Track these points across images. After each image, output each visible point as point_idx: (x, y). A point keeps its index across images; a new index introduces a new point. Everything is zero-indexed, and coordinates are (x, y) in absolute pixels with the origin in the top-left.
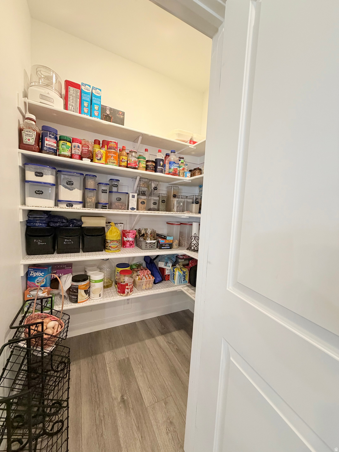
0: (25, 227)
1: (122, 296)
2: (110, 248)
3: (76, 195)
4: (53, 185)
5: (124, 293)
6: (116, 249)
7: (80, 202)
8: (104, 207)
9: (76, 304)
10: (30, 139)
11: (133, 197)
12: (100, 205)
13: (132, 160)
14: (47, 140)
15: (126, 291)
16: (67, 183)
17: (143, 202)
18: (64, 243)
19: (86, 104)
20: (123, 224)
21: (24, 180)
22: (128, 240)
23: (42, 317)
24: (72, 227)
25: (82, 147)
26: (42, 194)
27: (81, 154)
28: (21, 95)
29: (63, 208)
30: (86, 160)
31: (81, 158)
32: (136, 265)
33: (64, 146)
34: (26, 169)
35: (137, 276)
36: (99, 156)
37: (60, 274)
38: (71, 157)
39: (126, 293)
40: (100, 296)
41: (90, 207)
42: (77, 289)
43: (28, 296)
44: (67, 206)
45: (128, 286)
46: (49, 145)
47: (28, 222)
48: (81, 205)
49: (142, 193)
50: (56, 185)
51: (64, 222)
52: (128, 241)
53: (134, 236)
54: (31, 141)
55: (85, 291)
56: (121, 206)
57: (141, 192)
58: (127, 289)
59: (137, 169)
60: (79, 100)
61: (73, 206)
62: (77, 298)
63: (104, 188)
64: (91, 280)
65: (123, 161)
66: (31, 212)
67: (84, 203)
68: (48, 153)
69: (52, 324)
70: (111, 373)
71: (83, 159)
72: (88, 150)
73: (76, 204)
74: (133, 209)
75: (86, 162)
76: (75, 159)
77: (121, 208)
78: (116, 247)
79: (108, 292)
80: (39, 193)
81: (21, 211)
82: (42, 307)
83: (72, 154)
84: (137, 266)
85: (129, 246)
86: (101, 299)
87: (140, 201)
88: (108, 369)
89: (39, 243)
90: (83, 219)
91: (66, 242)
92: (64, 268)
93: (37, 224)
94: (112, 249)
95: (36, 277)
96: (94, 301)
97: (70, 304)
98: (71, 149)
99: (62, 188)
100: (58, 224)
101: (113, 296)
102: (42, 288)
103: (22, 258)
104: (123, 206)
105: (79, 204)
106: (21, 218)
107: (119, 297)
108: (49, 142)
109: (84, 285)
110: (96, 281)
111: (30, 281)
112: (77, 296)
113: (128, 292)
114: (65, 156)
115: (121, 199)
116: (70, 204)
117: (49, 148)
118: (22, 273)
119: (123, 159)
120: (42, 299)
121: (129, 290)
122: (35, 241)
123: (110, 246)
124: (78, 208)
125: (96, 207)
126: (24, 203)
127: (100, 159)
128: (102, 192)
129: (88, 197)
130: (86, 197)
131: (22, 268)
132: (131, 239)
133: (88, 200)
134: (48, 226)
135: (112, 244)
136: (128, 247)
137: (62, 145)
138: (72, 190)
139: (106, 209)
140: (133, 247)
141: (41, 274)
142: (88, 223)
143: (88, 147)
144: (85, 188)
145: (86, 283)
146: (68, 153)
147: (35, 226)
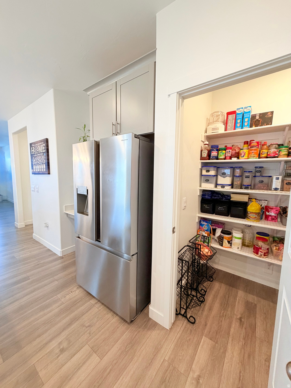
0: (201, 198)
1: (256, 255)
2: (250, 218)
3: (227, 180)
4: (214, 176)
5: (257, 253)
6: (255, 219)
7: (229, 185)
8: (247, 188)
9: (222, 247)
10: (205, 154)
11: (278, 179)
12: (243, 187)
13: (272, 152)
14: (212, 153)
15: (259, 253)
16: (222, 174)
17: (288, 183)
18: (219, 209)
19: (239, 121)
20: (267, 202)
21: (201, 175)
22: (270, 214)
23: (203, 246)
24: (224, 200)
25: (232, 151)
26: (208, 181)
27: (231, 155)
28: (204, 132)
29: (219, 189)
30: (234, 159)
31: (231, 158)
32: (278, 238)
33: (221, 154)
34: (203, 169)
35: (275, 247)
36: (243, 154)
37: (216, 227)
38: (225, 159)
39: (259, 254)
40: (238, 248)
41: (237, 188)
42: (223, 238)
43: (199, 233)
44: (221, 187)
45: (261, 250)
46: (214, 155)
47: (203, 195)
48: (230, 187)
49: (288, 175)
50: (216, 176)
51: (220, 197)
52: (271, 216)
53: (277, 212)
54: (205, 155)
55: (228, 241)
56: (263, 187)
57: (286, 174)
58: (260, 251)
59: (278, 158)
60: (234, 121)
61: (224, 187)
62: (223, 244)
63: (247, 174)
64: (233, 236)
65: (263, 153)
66: (204, 191)
67: (232, 186)
68: (213, 160)
69: (207, 250)
70: (239, 302)
71: (232, 158)
72: (235, 152)
73: (226, 186)
74: (276, 189)
75: (234, 160)
76: (227, 159)
77: (263, 188)
78: (254, 218)
79: (246, 249)
80: (207, 181)
81: (199, 190)
82: (204, 240)
83: (225, 157)
84: (280, 239)
85: (271, 220)
86: (239, 251)
87: (285, 182)
88: (237, 299)
89: (206, 207)
90: (232, 195)
91: (220, 208)
92: (218, 224)
93: (206, 197)
94: (251, 219)
95: (204, 225)
96: (234, 250)
97: (218, 246)
98: (225, 154)
99: (219, 177)
100: (216, 198)
101: (248, 253)
102: (206, 231)
103: (198, 213)
104: (265, 187)
105: (228, 186)
106: (198, 193)
107: (253, 255)
108: (214, 154)
109: (227, 237)
110: (236, 238)
111: (201, 226)
112: (223, 242)
113: (261, 255)
114: (221, 159)
115: (263, 181)
116: (223, 186)
117: (214, 157)
118: (197, 220)
119: (263, 152)
120: (204, 236)
121: (263, 253)
122: (204, 205)
123: (249, 216)
124: (228, 189)
125: (241, 188)
126: (200, 186)
127: (243, 156)
128: (246, 178)
129: (235, 181)
130: (234, 181)
131: (197, 218)
132: (273, 214)
133: (235, 183)
134: (211, 198)
135: (251, 215)
136: (269, 220)
137: (220, 153)
138: (225, 177)
139: (248, 189)
140: (275, 221)
141: (206, 224)
142: (235, 198)
143: (236, 150)
144: (233, 176)
145: (229, 236)
146: (223, 157)
147: (205, 198)
